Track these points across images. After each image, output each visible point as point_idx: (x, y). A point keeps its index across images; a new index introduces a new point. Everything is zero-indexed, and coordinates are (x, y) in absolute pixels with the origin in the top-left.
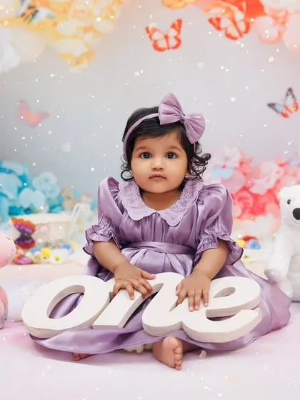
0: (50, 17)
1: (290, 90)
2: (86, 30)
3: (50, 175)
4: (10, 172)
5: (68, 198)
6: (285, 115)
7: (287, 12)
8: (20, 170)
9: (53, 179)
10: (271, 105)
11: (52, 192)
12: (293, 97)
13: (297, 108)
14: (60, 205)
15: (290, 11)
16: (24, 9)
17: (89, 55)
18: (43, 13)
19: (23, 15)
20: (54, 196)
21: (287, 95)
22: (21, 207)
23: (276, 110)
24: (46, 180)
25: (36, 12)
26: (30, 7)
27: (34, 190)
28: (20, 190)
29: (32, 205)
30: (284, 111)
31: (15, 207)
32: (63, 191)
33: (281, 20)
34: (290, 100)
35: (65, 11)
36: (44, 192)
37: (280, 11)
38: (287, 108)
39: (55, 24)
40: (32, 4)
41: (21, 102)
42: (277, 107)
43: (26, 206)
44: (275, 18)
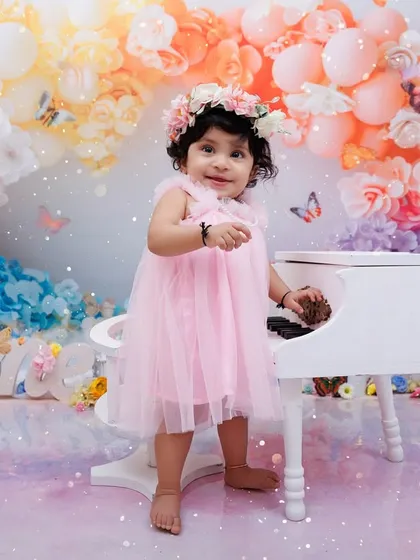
0: (70, 119)
1: (313, 194)
2: (108, 133)
3: (71, 282)
4: (32, 279)
5: (91, 304)
6: (307, 220)
7: (310, 114)
8: (41, 277)
9: (75, 287)
10: (294, 210)
11: (74, 298)
12: (316, 201)
13: (319, 213)
14: (83, 311)
15: (315, 113)
16: (43, 111)
17: (109, 159)
18: (63, 114)
19: (43, 117)
20: (76, 303)
21: (310, 199)
22: (44, 313)
23: (298, 215)
24: (68, 288)
25: (56, 114)
26: (49, 110)
27: (56, 297)
28: (41, 297)
29: (54, 311)
30: (307, 215)
31: (37, 314)
32: (85, 297)
33: (305, 123)
34: (313, 204)
35: (86, 114)
36: (66, 299)
37: (304, 113)
38: (309, 213)
39: (76, 127)
40: (52, 107)
41: (42, 207)
42: (300, 211)
43: (48, 313)
44: (299, 121)
